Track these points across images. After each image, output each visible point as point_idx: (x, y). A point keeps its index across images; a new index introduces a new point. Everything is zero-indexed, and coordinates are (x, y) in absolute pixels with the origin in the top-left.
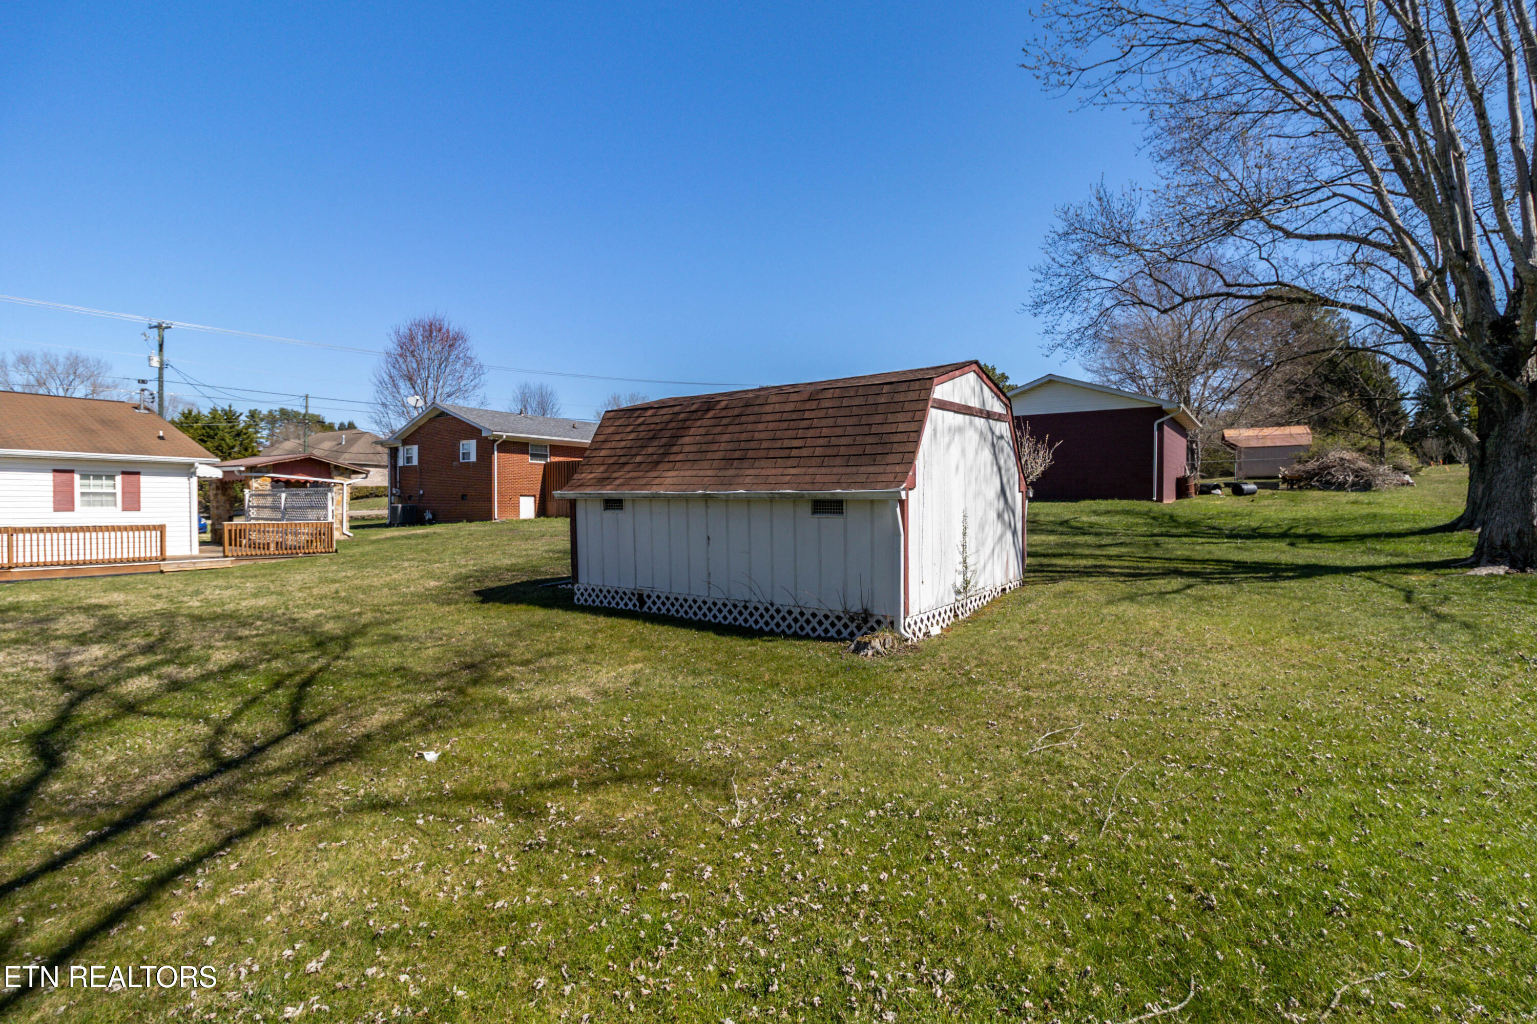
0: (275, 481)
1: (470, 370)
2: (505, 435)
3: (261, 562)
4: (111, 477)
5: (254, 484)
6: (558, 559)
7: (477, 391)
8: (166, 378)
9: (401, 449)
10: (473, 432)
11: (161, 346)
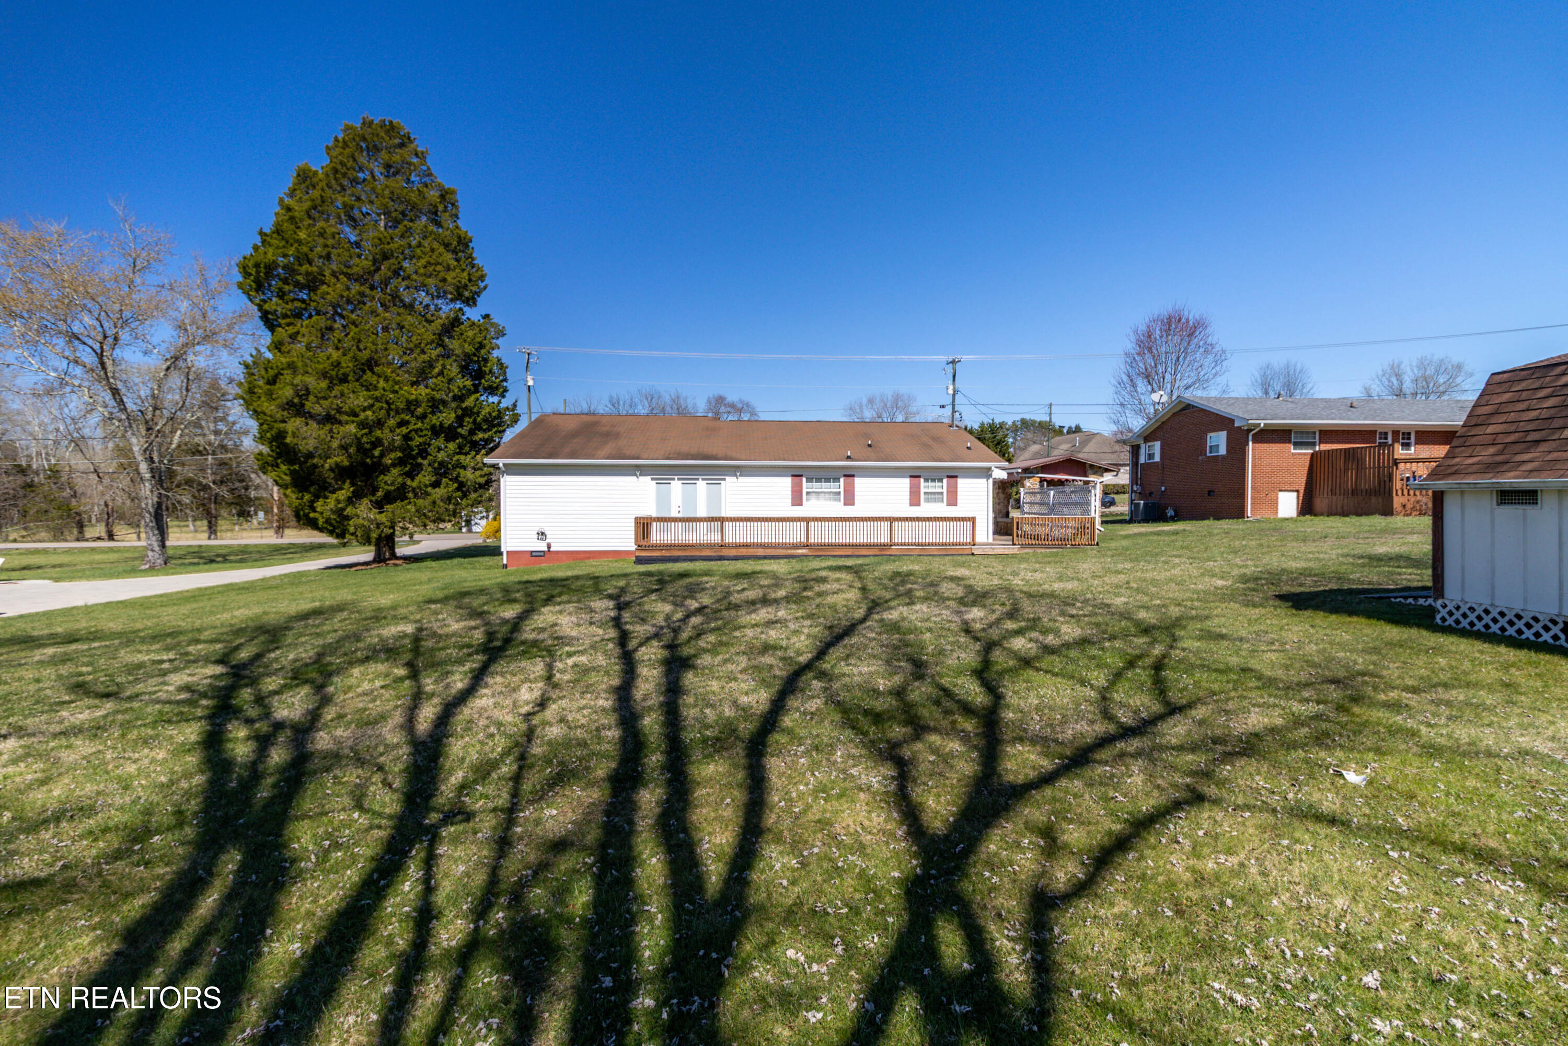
0: (1042, 480)
1: (1211, 357)
2: (1262, 423)
3: (1039, 551)
4: (941, 480)
5: (1028, 483)
6: (1363, 565)
7: (1218, 379)
8: (957, 402)
9: (1143, 446)
10: (1223, 422)
11: (954, 376)
